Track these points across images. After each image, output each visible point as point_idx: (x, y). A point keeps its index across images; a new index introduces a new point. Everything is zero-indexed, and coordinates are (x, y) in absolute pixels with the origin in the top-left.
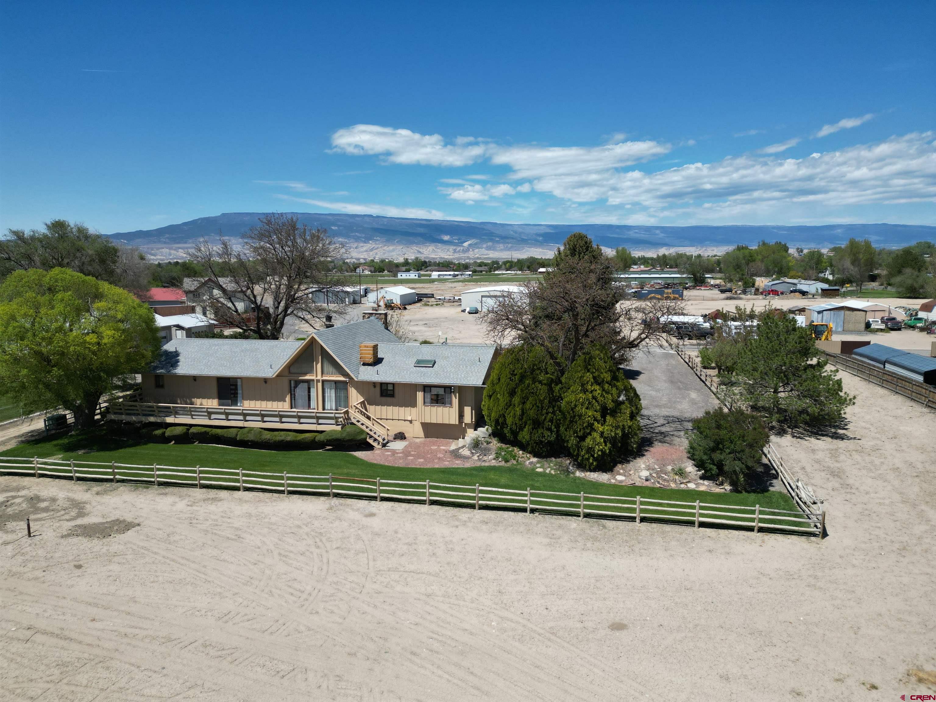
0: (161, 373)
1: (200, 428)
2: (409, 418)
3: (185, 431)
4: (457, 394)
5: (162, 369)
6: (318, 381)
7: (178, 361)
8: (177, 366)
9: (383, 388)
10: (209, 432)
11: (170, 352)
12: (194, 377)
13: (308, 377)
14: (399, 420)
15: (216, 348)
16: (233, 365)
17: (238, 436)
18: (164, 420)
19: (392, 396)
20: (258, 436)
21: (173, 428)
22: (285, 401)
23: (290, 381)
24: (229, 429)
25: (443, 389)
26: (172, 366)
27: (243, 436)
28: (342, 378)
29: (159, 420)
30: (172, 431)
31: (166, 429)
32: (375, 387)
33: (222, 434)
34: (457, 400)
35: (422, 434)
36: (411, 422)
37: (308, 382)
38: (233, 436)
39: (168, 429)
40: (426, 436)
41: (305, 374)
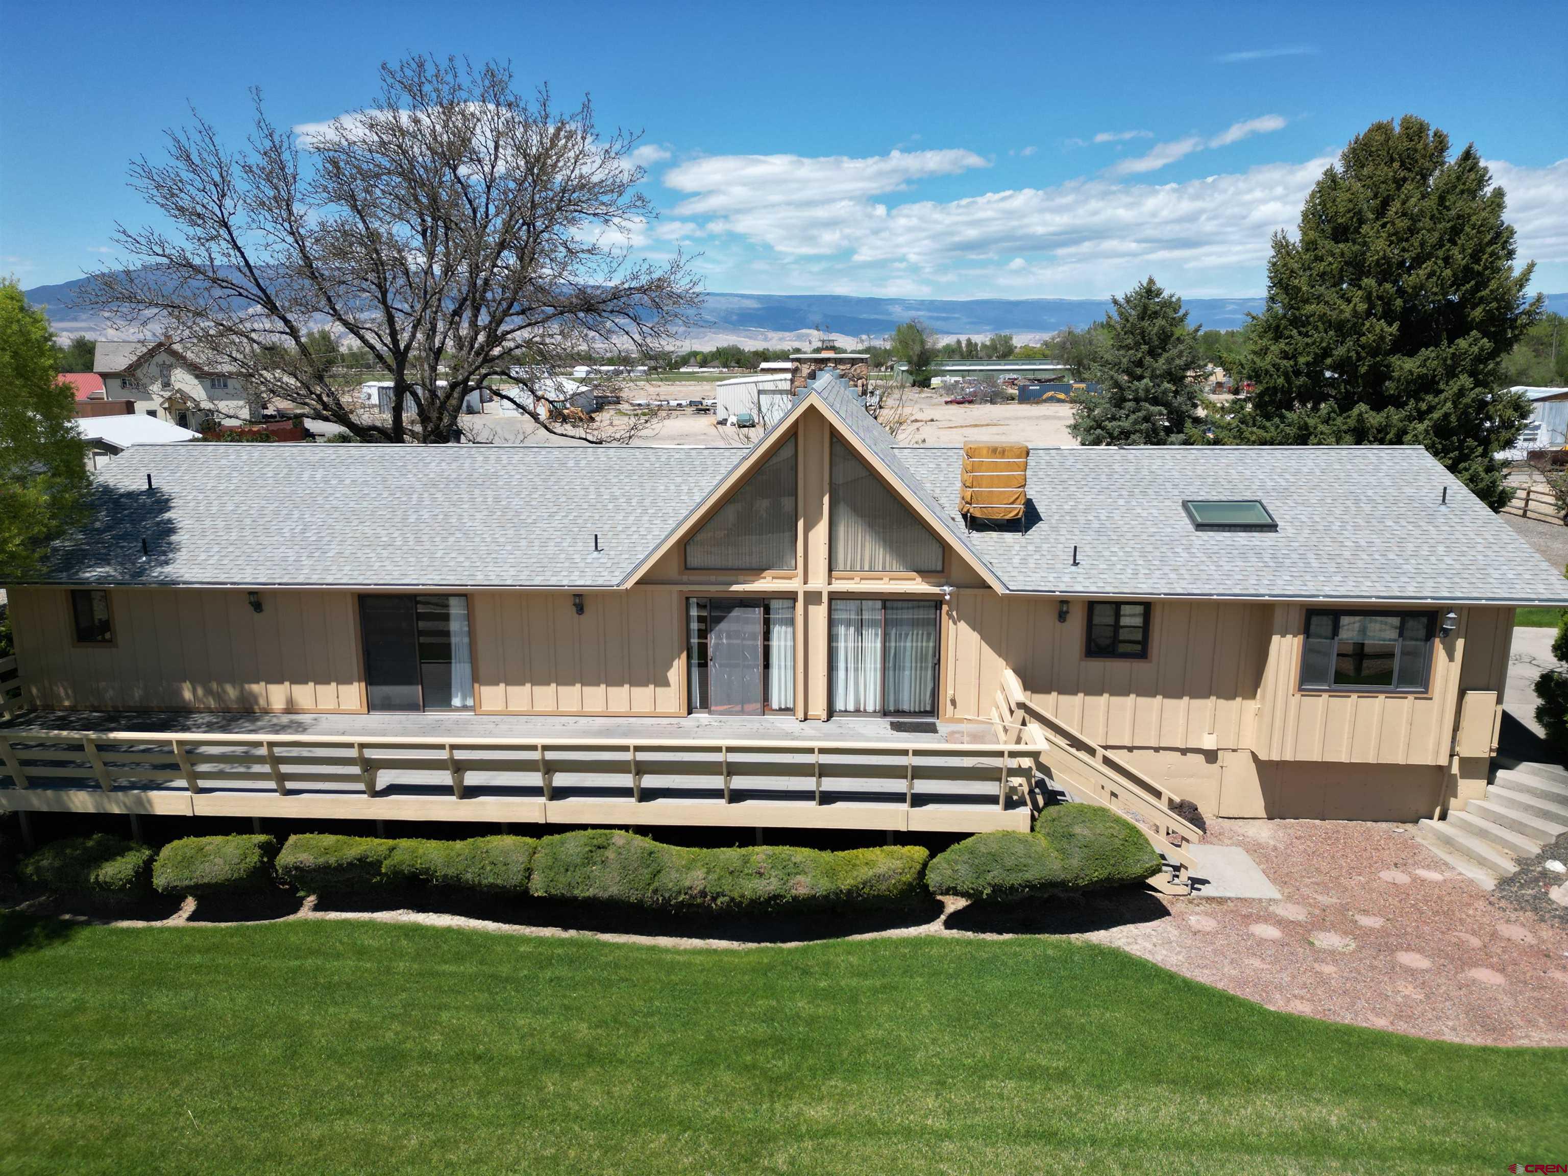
0: (100, 580)
1: (329, 840)
2: (1209, 743)
3: (254, 858)
4: (1460, 644)
5: (104, 560)
6: (813, 598)
7: (169, 529)
8: (173, 548)
9: (1097, 620)
10: (379, 863)
11: (130, 495)
12: (252, 593)
13: (766, 584)
14: (1157, 750)
15: (319, 475)
16: (419, 541)
17: (536, 877)
18: (139, 802)
19: (1141, 651)
20: (646, 873)
21: (190, 842)
22: (667, 684)
23: (687, 599)
24: (480, 841)
25: (1396, 621)
26: (146, 551)
27: (563, 879)
28: (918, 586)
29: (115, 806)
30: (187, 862)
31: (157, 847)
32: (1062, 616)
33: (451, 872)
34: (1456, 668)
35: (1258, 806)
36: (1211, 756)
37: (763, 602)
38: (512, 877)
39: (166, 851)
40: (1275, 811)
41: (757, 571)
